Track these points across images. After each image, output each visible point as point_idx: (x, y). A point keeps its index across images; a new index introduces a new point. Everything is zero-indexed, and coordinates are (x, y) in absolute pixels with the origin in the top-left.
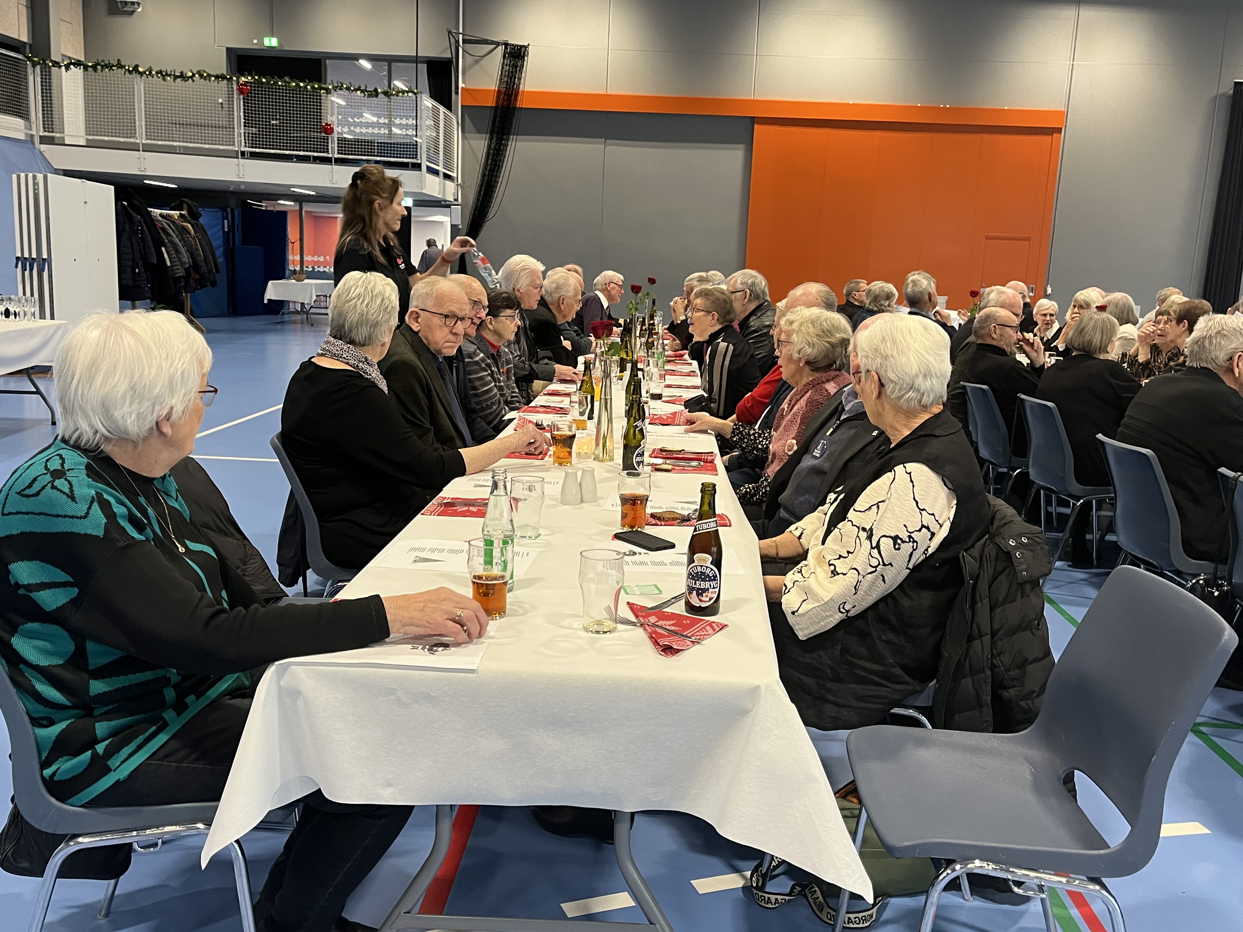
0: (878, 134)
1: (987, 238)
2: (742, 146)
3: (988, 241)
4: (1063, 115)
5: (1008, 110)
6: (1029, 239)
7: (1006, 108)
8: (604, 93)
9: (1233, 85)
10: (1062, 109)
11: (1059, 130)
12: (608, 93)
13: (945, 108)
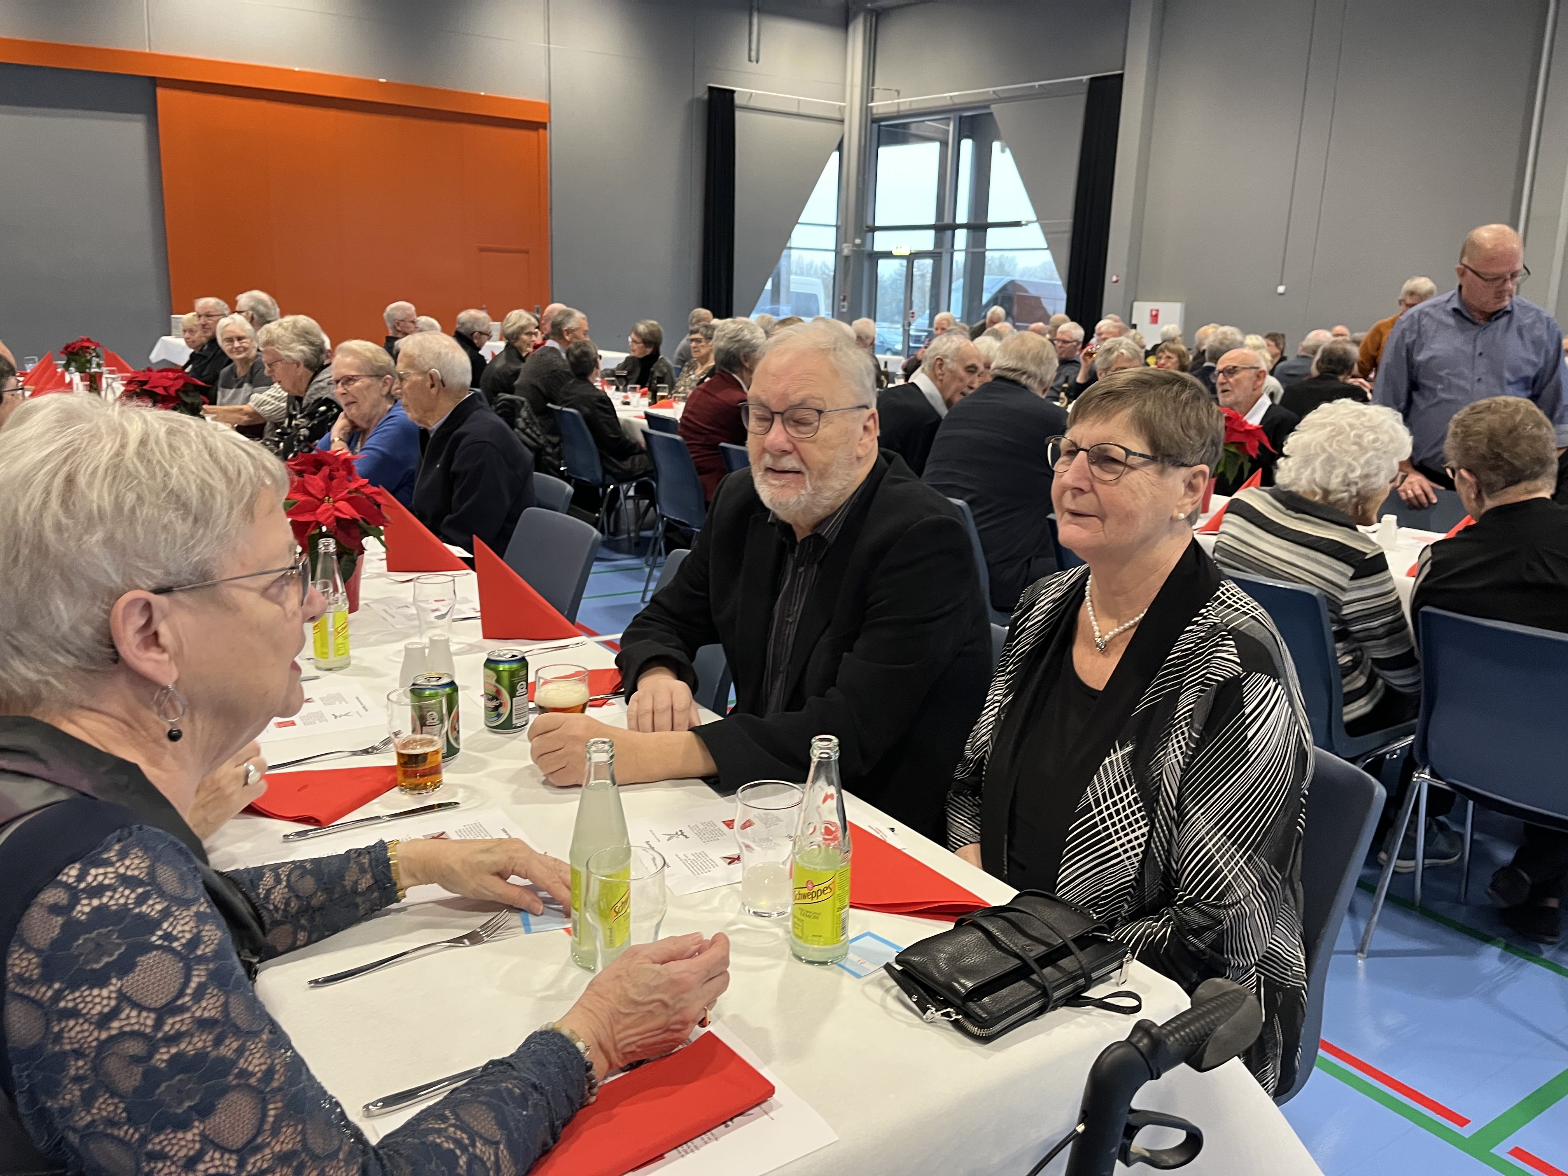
0: (332, 113)
1: (482, 250)
2: (140, 117)
3: (482, 253)
4: (547, 108)
5: (484, 96)
6: (527, 252)
7: (482, 94)
9: (706, 89)
10: (544, 100)
11: (543, 126)
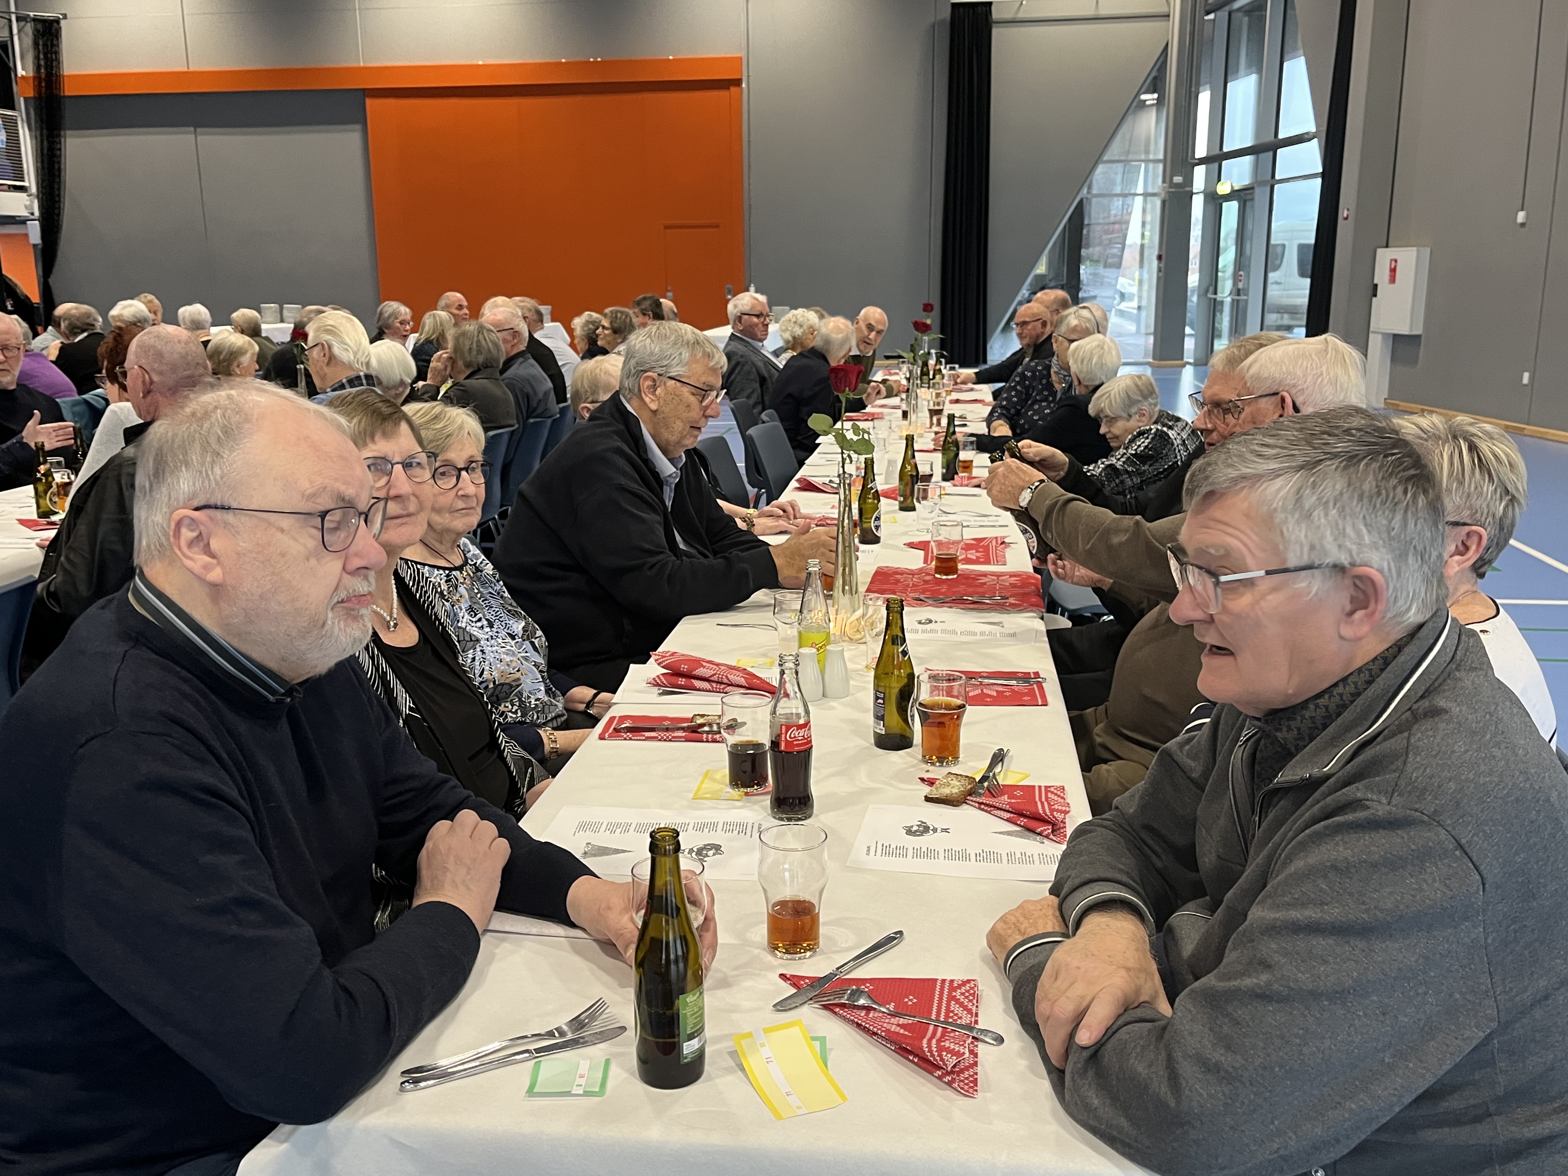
1: (666, 227)
2: (358, 127)
3: (668, 231)
5: (673, 60)
6: (716, 227)
7: (671, 57)
8: (186, 69)
9: (949, 7)
10: (741, 54)
11: (736, 82)
12: (192, 69)
13: (596, 62)
